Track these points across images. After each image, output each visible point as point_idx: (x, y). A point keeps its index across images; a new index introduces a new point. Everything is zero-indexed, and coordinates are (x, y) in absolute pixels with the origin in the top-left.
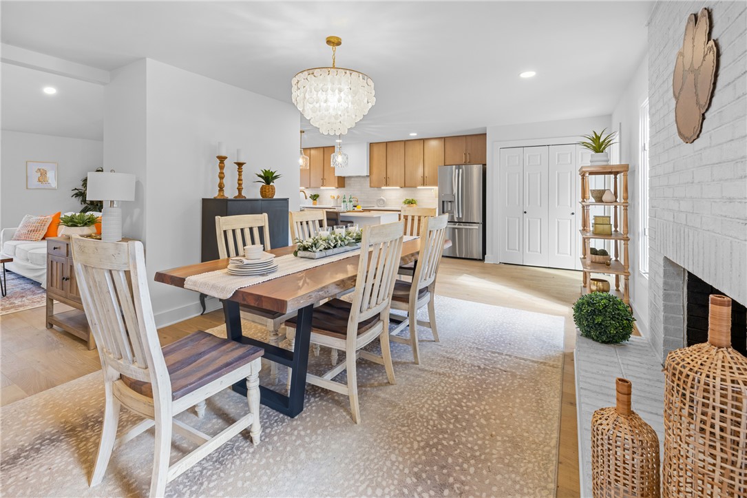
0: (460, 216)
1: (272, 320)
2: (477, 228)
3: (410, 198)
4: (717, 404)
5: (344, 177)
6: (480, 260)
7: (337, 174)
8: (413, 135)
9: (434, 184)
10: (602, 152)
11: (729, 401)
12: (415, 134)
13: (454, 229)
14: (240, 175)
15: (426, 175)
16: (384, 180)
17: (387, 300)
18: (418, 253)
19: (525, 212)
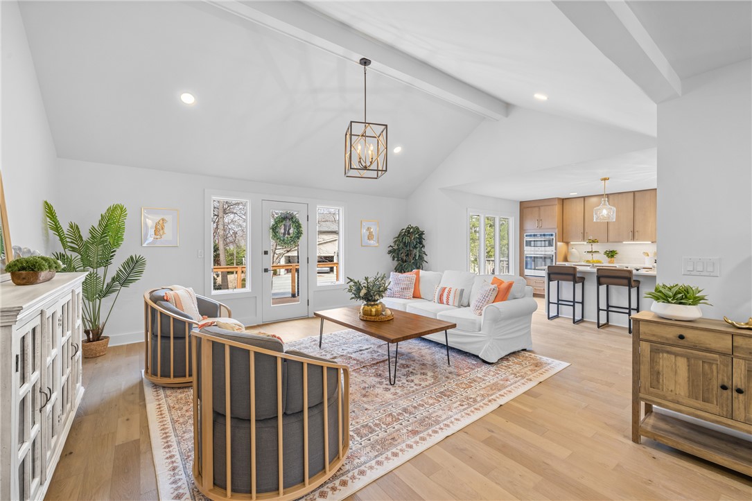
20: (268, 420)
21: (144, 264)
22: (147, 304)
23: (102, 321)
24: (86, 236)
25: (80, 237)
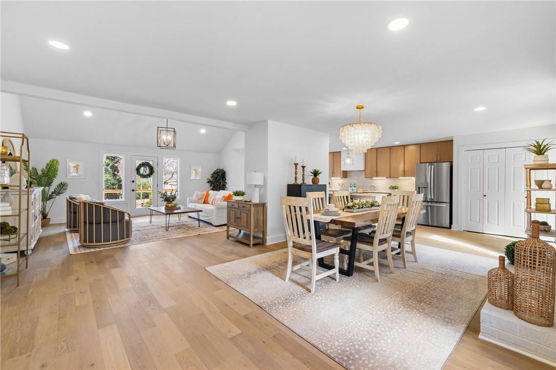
0: (432, 198)
1: (335, 238)
2: (446, 206)
3: (394, 185)
4: (529, 255)
5: (347, 171)
6: (447, 228)
7: (342, 170)
8: (397, 143)
9: (412, 175)
10: (544, 154)
11: (533, 253)
12: (398, 143)
13: (427, 206)
14: (303, 172)
15: (406, 169)
16: (375, 173)
17: (391, 233)
18: (406, 213)
19: (485, 196)
20: (98, 223)
21: (67, 186)
22: (67, 200)
23: (47, 211)
24: (40, 173)
25: (37, 173)
